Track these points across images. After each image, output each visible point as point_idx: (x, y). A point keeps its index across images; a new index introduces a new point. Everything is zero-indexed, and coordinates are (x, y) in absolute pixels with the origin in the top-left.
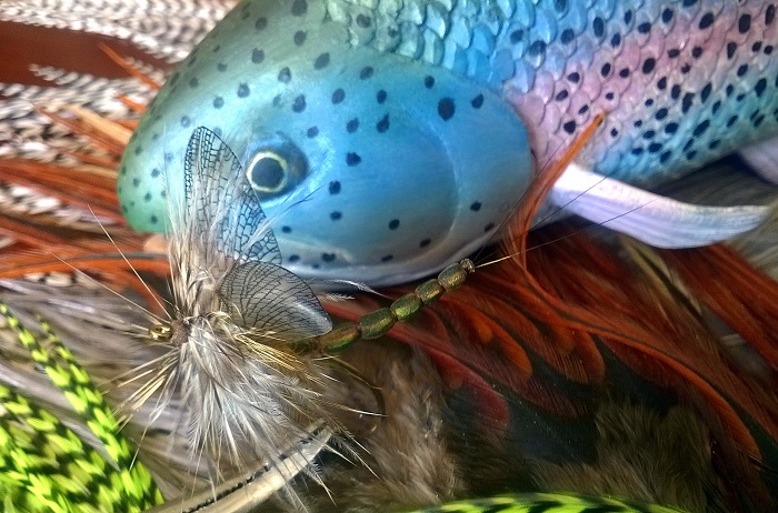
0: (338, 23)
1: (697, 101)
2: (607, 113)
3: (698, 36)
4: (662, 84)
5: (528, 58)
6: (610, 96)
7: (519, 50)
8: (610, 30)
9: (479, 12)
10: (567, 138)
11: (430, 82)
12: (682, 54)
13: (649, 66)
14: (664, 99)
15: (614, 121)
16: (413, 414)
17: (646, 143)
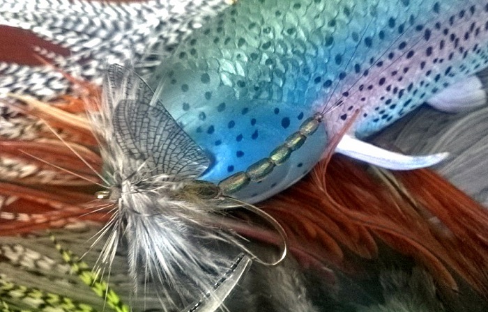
0: (228, 86)
1: (406, 92)
2: (362, 107)
3: (405, 62)
4: (388, 89)
5: (323, 90)
6: (363, 99)
7: (319, 87)
8: (363, 69)
9: (299, 71)
10: (343, 122)
11: (277, 111)
12: (398, 72)
13: (382, 82)
14: (389, 95)
15: (366, 110)
16: (290, 285)
17: (381, 116)
